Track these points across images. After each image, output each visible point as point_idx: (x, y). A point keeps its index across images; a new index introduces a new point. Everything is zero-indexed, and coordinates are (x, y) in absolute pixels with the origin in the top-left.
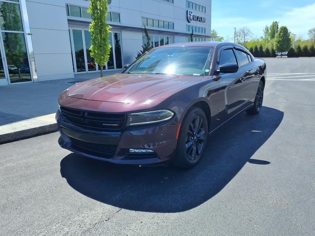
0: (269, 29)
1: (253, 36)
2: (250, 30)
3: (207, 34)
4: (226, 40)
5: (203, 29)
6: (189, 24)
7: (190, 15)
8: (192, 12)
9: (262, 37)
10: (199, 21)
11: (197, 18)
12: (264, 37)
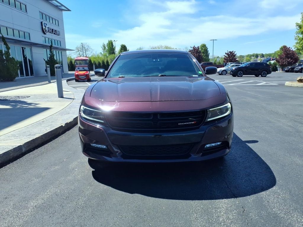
0: (106, 46)
1: (93, 52)
2: (89, 46)
3: (62, 47)
4: (68, 54)
5: (59, 42)
6: (45, 35)
7: (46, 27)
8: (46, 24)
9: (101, 53)
10: (54, 34)
11: (51, 30)
12: (102, 53)
